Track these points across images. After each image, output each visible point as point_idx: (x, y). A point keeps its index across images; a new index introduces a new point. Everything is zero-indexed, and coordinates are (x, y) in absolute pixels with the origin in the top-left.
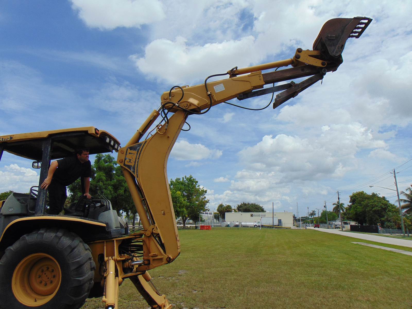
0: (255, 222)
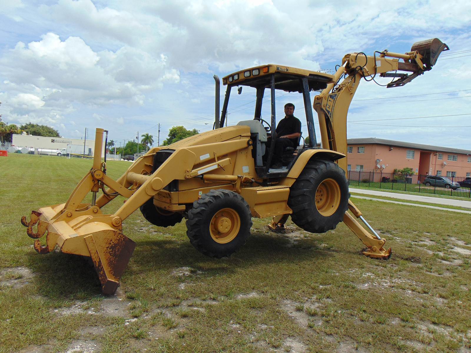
0: (58, 149)
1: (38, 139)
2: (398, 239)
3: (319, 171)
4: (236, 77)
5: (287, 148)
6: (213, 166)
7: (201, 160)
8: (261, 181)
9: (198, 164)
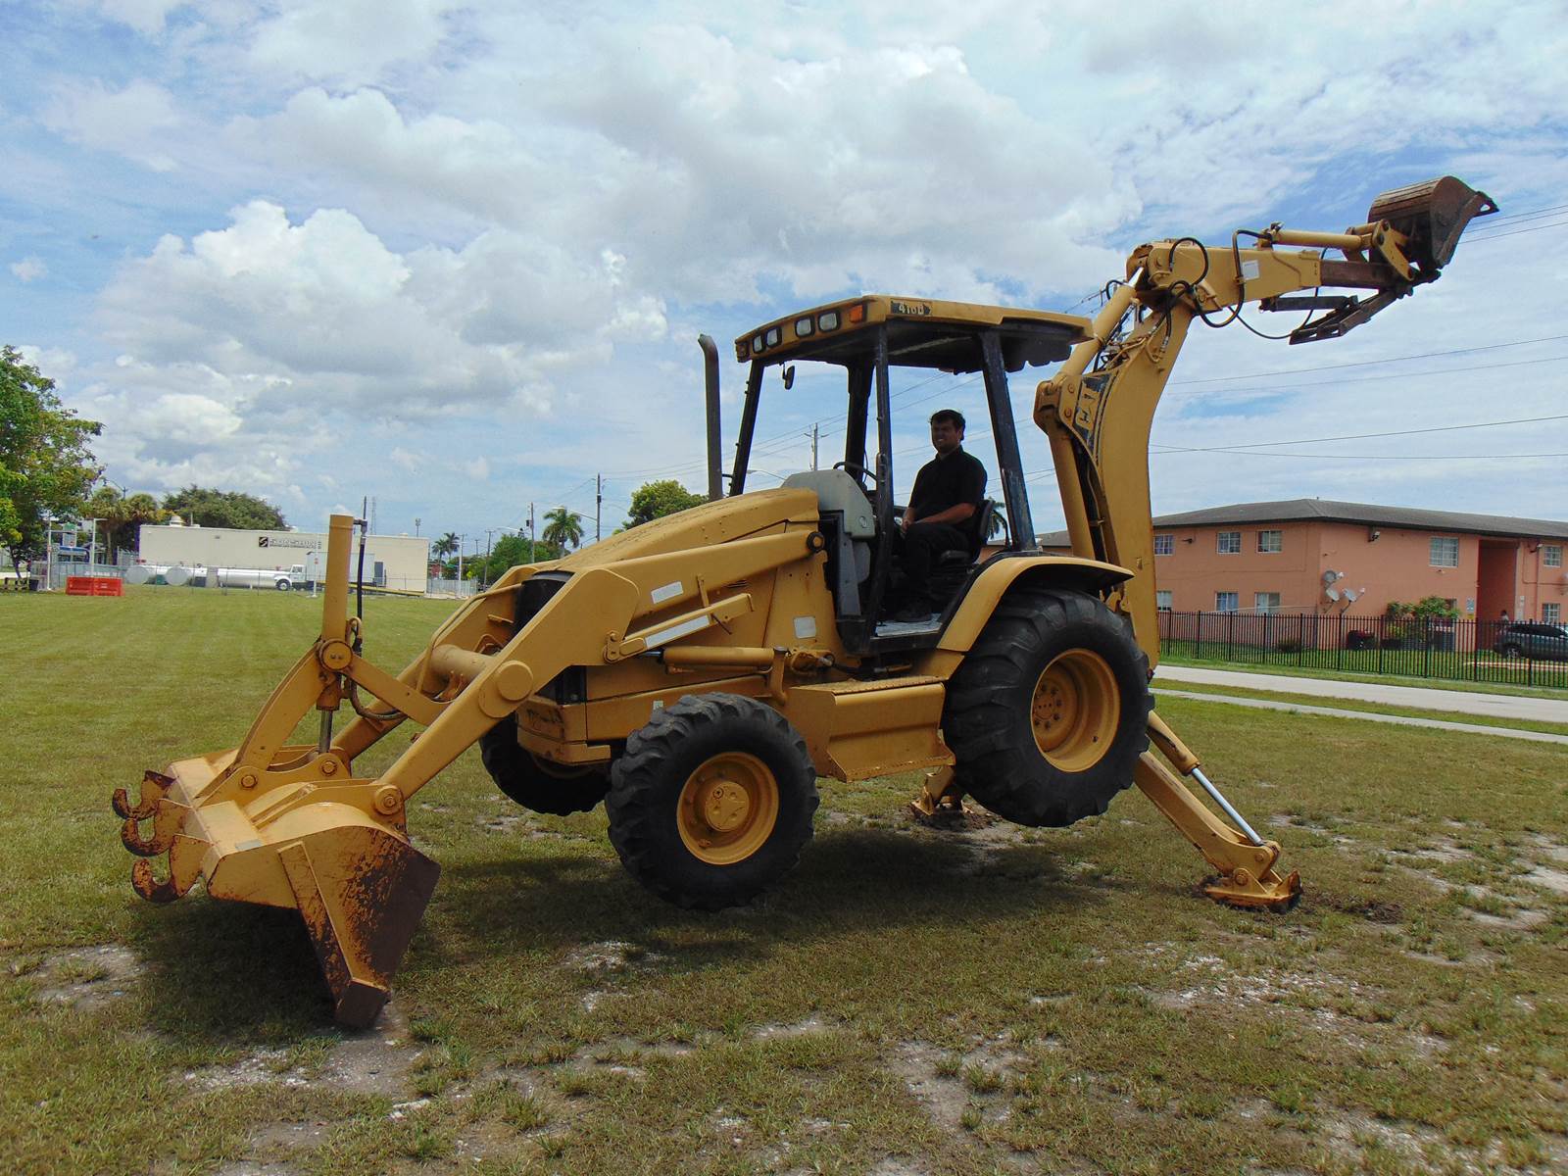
0: (278, 569)
1: (218, 538)
2: (1345, 844)
3: (1041, 627)
4: (772, 338)
5: (943, 555)
6: (696, 621)
7: (655, 602)
8: (854, 664)
9: (645, 616)
